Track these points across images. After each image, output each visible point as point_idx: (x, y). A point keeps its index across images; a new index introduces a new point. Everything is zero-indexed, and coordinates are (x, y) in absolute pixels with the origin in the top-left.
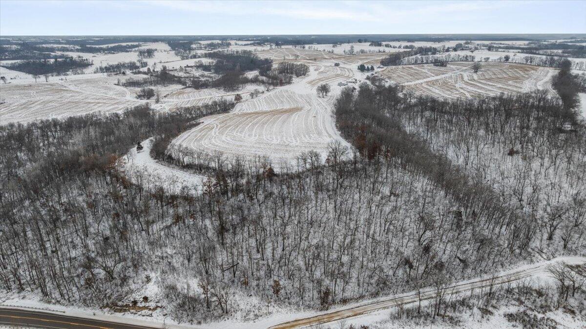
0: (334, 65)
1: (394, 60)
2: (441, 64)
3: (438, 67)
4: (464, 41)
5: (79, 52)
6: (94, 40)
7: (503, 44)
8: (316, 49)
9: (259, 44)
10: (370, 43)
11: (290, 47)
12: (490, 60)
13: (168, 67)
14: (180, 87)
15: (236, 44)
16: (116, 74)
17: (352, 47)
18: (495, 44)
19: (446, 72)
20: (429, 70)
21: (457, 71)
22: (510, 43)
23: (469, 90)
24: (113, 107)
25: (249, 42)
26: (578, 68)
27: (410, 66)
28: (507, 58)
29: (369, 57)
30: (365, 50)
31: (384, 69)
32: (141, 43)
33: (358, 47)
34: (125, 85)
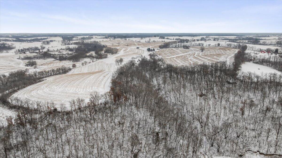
0: (136, 48)
1: (166, 46)
2: (187, 47)
3: (185, 49)
4: (206, 36)
5: (14, 41)
6: (28, 36)
7: (224, 38)
8: (132, 40)
9: (106, 38)
10: (159, 37)
11: (119, 39)
12: (211, 45)
13: (51, 50)
14: (53, 59)
15: (96, 38)
16: (20, 53)
17: (150, 39)
18: (220, 37)
19: (188, 52)
20: (180, 50)
21: (194, 51)
22: (227, 37)
23: (194, 61)
24: (9, 71)
25: (103, 37)
26: (251, 49)
27: (172, 49)
28: (219, 45)
29: (156, 44)
30: (155, 40)
31: (160, 50)
32: (48, 37)
33: (152, 39)
34: (23, 59)
